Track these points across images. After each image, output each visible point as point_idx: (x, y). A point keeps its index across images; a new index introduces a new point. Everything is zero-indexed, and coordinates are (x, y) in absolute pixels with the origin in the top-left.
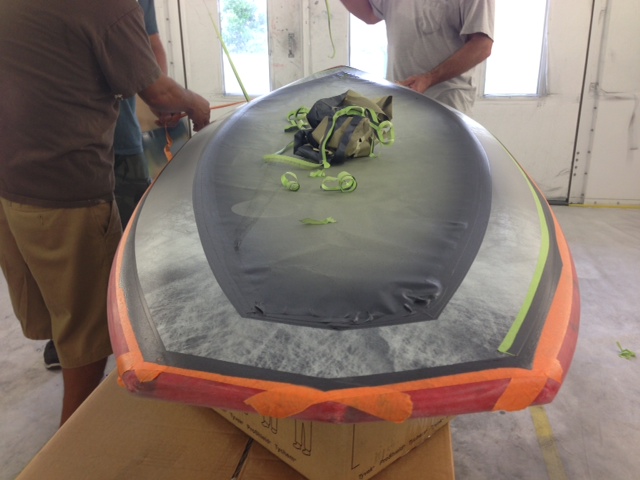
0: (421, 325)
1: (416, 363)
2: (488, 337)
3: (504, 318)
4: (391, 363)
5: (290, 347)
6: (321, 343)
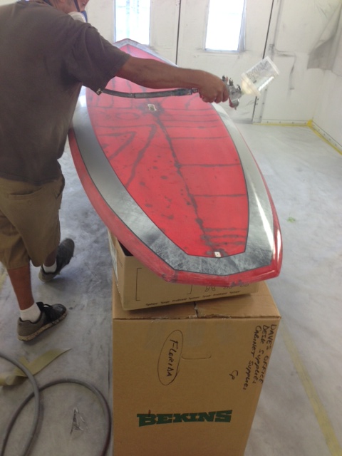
0: (241, 254)
1: (244, 268)
4: (238, 269)
5: (208, 265)
6: (216, 263)
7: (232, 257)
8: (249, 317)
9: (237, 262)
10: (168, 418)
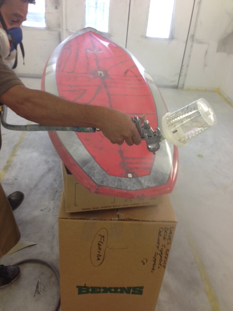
0: (147, 176)
1: (147, 186)
4: (143, 186)
5: (122, 183)
6: (128, 182)
7: (140, 178)
8: (155, 221)
9: (143, 181)
10: (98, 290)
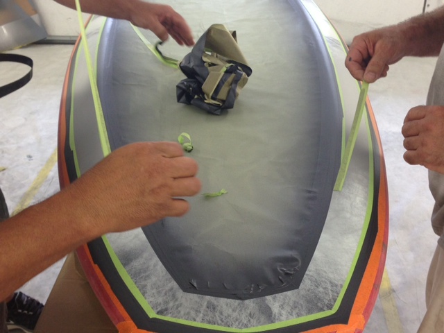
2: (327, 302)
3: (336, 286)
5: (217, 314)
9: (275, 309)
